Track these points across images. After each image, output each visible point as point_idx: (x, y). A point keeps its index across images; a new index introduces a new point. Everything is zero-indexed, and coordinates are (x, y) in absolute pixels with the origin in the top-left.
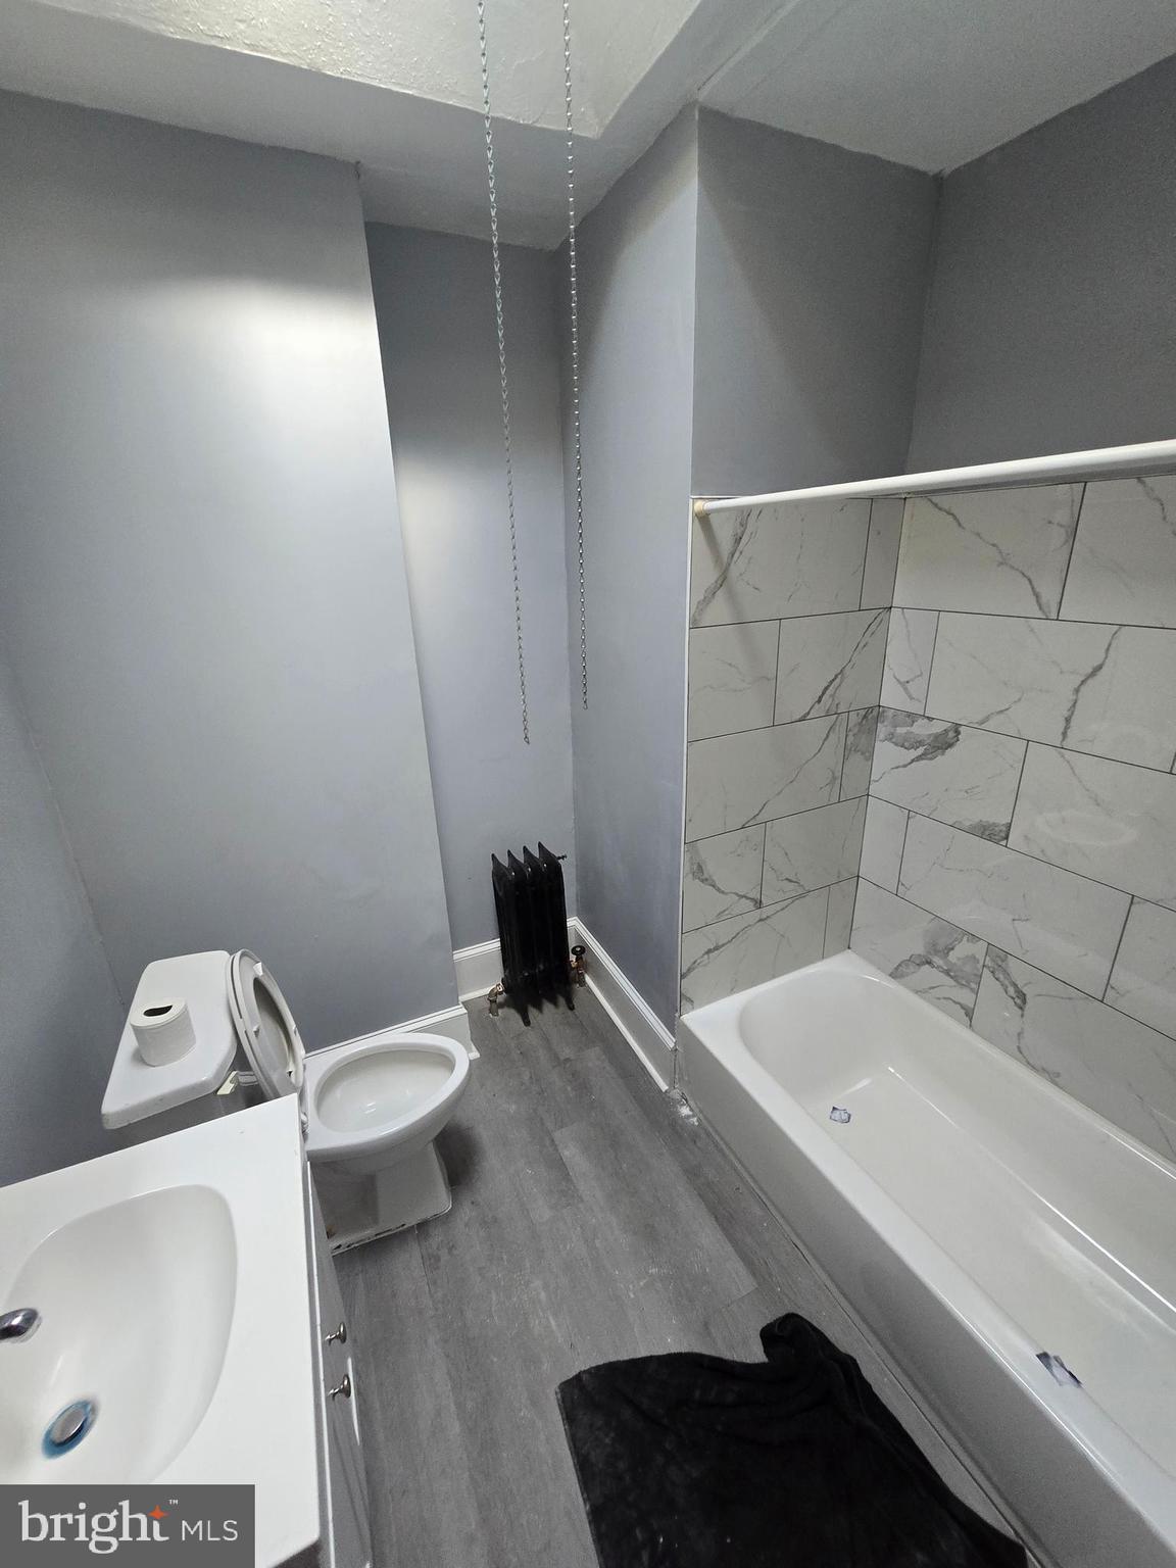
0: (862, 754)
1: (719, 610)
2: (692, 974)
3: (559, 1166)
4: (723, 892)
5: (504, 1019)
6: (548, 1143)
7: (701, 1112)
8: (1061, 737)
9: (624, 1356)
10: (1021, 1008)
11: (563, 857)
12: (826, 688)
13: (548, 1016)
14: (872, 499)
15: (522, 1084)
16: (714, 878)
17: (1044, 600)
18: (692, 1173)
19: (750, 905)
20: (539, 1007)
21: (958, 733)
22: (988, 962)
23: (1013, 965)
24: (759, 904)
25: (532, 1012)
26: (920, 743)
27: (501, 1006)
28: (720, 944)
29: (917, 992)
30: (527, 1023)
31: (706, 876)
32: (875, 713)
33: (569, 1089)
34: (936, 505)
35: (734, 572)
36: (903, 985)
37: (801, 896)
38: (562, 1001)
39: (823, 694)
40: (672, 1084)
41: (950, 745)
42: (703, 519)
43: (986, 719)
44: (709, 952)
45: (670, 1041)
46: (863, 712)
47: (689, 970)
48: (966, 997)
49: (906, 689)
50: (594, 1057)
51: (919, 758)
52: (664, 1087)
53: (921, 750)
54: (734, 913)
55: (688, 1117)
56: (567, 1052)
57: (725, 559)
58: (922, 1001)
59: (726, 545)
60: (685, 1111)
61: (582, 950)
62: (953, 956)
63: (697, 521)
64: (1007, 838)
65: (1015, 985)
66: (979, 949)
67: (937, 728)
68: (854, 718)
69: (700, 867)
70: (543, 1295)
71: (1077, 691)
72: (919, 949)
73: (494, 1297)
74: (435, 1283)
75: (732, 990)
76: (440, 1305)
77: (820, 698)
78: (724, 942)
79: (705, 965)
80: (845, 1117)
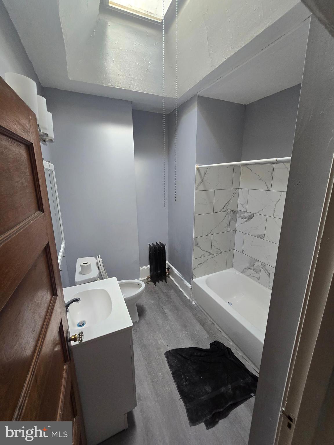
0: (234, 220)
1: (201, 187)
2: (196, 269)
3: (164, 313)
4: (202, 250)
5: (150, 284)
6: (161, 309)
7: (197, 303)
8: (273, 215)
9: (179, 348)
10: (269, 276)
11: (165, 245)
12: (225, 205)
13: (161, 284)
14: (234, 166)
15: (155, 297)
16: (200, 247)
17: (268, 187)
18: (195, 315)
19: (209, 254)
20: (158, 282)
21: (253, 215)
22: (262, 267)
23: (267, 266)
24: (211, 254)
25: (157, 283)
26: (246, 218)
27: (149, 281)
28: (202, 263)
29: (248, 276)
30: (156, 285)
31: (198, 246)
32: (236, 211)
33: (166, 298)
34: (247, 167)
35: (204, 180)
36: (245, 275)
37: (220, 253)
38: (164, 281)
39: (225, 206)
40: (190, 297)
41: (252, 218)
42: (198, 169)
43: (259, 212)
44: (199, 264)
45: (190, 286)
46: (234, 211)
47: (195, 269)
48: (257, 275)
49: (243, 206)
50: (172, 292)
51: (246, 221)
52: (188, 298)
53: (246, 219)
54: (205, 255)
55: (194, 304)
56: (165, 291)
57: (203, 176)
58: (248, 278)
59: (203, 174)
60: (193, 303)
61: (169, 269)
62: (255, 266)
63: (197, 169)
64: (264, 237)
65: (267, 271)
66: (260, 264)
67: (249, 214)
68: (232, 212)
69: (197, 244)
70: (161, 337)
71: (275, 205)
72: (247, 265)
73: (150, 337)
74: (136, 334)
75: (205, 274)
76: (138, 338)
77: (224, 207)
78: (203, 262)
79: (198, 268)
80: (231, 304)
